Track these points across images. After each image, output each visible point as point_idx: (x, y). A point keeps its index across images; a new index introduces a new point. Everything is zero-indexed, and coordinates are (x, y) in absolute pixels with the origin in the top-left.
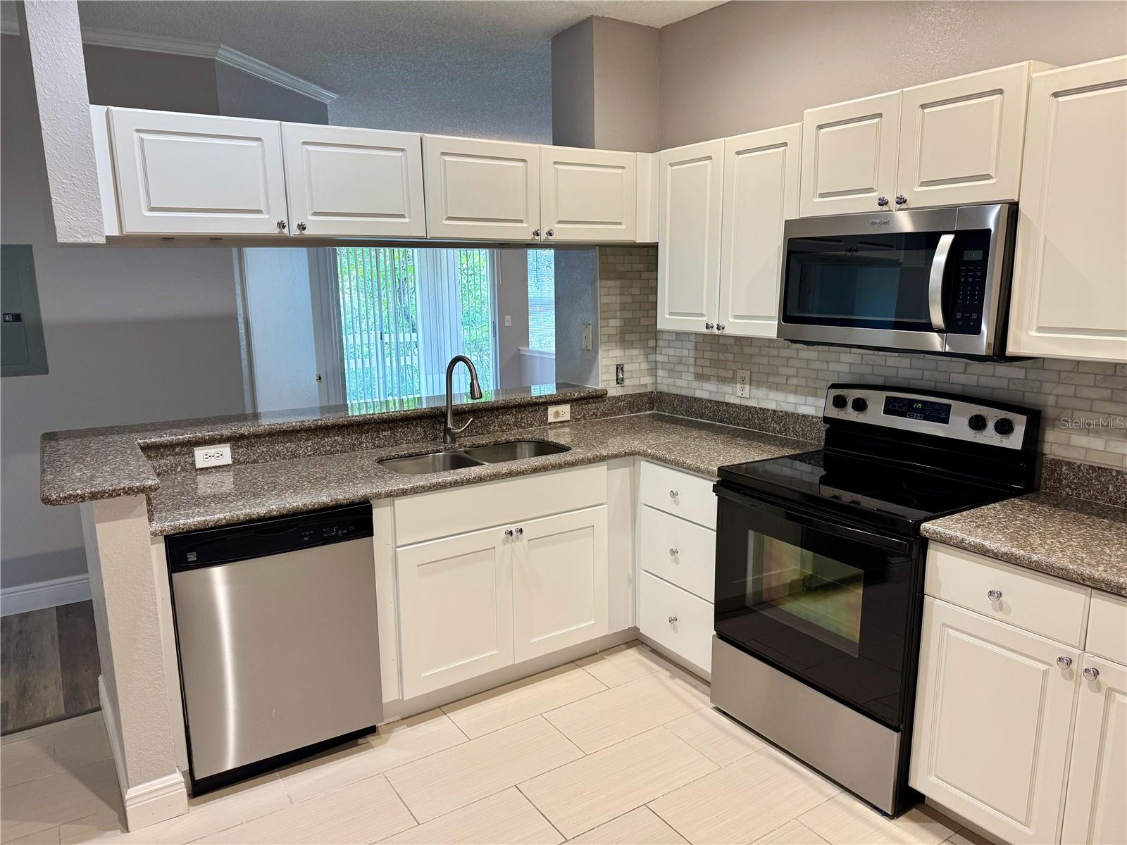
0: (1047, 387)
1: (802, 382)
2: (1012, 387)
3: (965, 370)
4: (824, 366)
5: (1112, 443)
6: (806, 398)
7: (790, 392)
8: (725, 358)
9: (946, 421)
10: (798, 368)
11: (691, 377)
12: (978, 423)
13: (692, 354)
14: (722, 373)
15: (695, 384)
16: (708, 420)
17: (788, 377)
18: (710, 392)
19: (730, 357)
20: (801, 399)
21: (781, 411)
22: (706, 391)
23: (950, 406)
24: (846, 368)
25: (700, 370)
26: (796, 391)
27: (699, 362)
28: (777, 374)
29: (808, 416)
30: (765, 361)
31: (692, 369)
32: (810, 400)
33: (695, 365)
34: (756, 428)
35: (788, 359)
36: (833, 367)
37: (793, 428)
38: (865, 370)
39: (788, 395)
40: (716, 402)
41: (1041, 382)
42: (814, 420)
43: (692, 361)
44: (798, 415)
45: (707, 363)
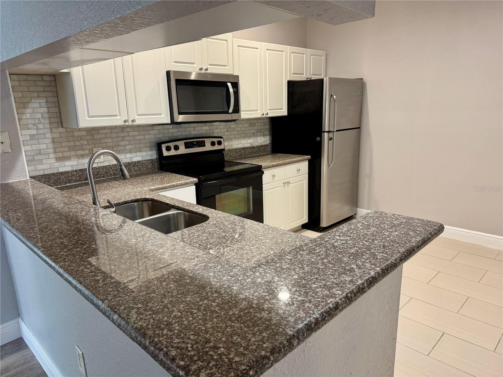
0: (215, 131)
1: (133, 146)
2: (207, 132)
3: (194, 129)
4: (143, 137)
5: (229, 143)
6: (136, 154)
7: (127, 153)
8: (81, 143)
9: (204, 146)
10: (129, 141)
11: (53, 161)
12: (213, 144)
13: (51, 146)
14: (79, 152)
15: (57, 164)
16: (76, 182)
17: (125, 146)
18: (72, 166)
19: (85, 142)
20: (134, 154)
21: (126, 163)
22: (69, 166)
23: (204, 141)
24: (153, 136)
25: (60, 155)
26: (130, 152)
27: (57, 150)
28: (119, 146)
29: (141, 161)
30: (110, 140)
31: (52, 156)
32: (139, 154)
33: (55, 152)
34: (112, 176)
35: (123, 137)
36: (147, 137)
37: (133, 169)
38: (161, 136)
39: (126, 154)
40: (80, 170)
41: (213, 129)
42: (144, 162)
43: (52, 150)
44: (135, 162)
45: (67, 149)
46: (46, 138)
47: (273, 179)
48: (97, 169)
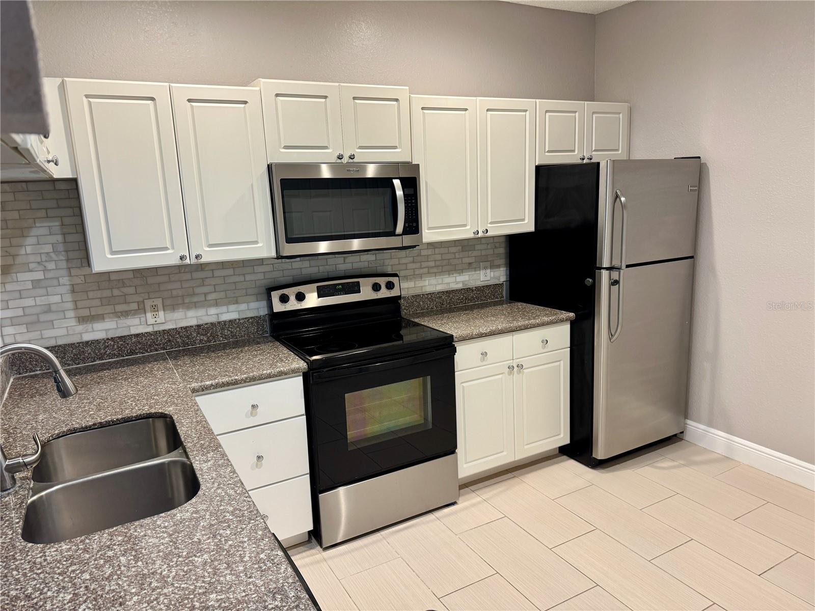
1: (222, 295)
3: (344, 261)
4: (241, 278)
7: (210, 306)
8: (123, 292)
9: (359, 291)
10: (214, 285)
11: (73, 322)
12: (376, 287)
13: (68, 297)
14: (120, 308)
15: (80, 328)
16: (112, 358)
17: (206, 294)
18: (107, 330)
19: (131, 290)
20: (224, 309)
21: (207, 324)
22: (98, 331)
23: (359, 282)
24: (261, 276)
25: (86, 313)
26: (216, 304)
27: (80, 304)
28: (194, 294)
29: (235, 320)
30: (177, 285)
31: (71, 314)
32: (232, 307)
33: (76, 308)
34: (180, 346)
35: (203, 279)
36: (248, 277)
37: (221, 334)
38: (276, 275)
39: (208, 309)
40: (120, 338)
42: (241, 321)
43: (70, 305)
44: (225, 322)
45: (98, 302)
46: (61, 284)
47: (483, 360)
48: (152, 335)
